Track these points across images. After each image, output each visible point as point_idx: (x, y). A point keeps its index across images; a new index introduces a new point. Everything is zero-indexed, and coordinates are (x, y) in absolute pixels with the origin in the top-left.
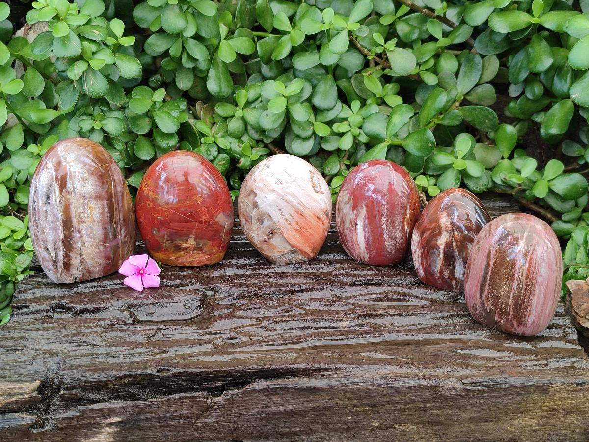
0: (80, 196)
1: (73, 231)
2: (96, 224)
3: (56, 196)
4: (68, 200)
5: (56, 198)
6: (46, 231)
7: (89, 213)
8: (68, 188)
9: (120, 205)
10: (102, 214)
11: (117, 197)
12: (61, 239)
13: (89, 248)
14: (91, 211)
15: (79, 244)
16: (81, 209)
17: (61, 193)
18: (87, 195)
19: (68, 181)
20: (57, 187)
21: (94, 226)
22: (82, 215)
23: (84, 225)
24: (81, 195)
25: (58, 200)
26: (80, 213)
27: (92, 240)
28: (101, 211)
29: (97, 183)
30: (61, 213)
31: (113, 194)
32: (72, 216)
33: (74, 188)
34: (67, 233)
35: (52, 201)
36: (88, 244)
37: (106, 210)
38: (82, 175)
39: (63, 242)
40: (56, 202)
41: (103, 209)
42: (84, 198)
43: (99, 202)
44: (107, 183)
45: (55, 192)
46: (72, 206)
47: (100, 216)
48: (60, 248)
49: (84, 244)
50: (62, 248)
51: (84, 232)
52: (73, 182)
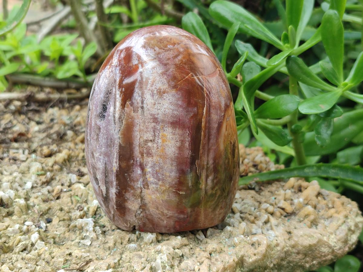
0: (149, 116)
1: (133, 164)
2: (168, 161)
3: (115, 108)
4: (132, 118)
5: (114, 111)
6: (97, 155)
7: (160, 144)
8: (134, 101)
9: (212, 141)
10: (181, 148)
11: (208, 128)
12: (115, 171)
13: (154, 193)
14: (163, 141)
15: (139, 184)
16: (149, 136)
17: (123, 105)
18: (160, 117)
19: (136, 90)
20: (118, 96)
21: (165, 163)
22: (150, 144)
23: (150, 159)
24: (151, 115)
25: (117, 116)
26: (146, 141)
27: (160, 183)
28: (178, 144)
29: (180, 103)
30: (119, 135)
31: (203, 124)
32: (135, 143)
33: (142, 103)
34: (124, 165)
35: (109, 115)
36: (152, 186)
37: (187, 144)
38: (159, 85)
39: (117, 176)
40: (114, 117)
41: (182, 142)
42: (155, 120)
43: (178, 131)
44: (196, 105)
45: (115, 103)
46: (137, 128)
47: (177, 152)
48: (112, 183)
49: (146, 185)
50: (115, 183)
51: (148, 169)
52: (143, 94)
